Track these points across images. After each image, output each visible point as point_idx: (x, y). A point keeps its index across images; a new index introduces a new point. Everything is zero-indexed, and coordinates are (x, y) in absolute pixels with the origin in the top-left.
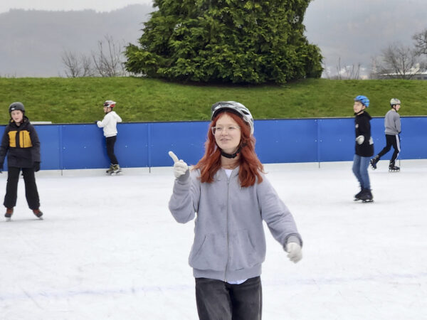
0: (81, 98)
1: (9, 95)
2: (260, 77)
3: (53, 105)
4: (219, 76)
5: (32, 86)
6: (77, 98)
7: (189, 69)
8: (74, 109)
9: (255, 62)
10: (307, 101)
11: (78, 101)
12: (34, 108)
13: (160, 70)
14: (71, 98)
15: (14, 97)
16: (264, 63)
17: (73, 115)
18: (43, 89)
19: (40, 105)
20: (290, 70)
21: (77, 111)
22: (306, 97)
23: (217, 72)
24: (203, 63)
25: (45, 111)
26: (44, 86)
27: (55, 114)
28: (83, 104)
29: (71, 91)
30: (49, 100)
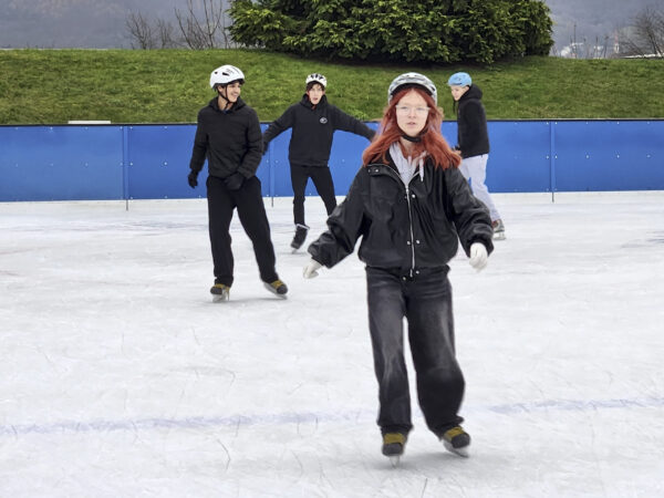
0: (160, 84)
1: (41, 78)
2: (451, 52)
3: (114, 93)
4: (384, 50)
5: (79, 62)
6: (152, 83)
7: (336, 38)
8: (147, 101)
9: (444, 28)
10: (528, 92)
11: (153, 88)
12: (83, 99)
13: (288, 39)
14: (142, 82)
15: (50, 80)
16: (458, 30)
17: (145, 111)
18: (97, 68)
19: (92, 93)
20: (500, 41)
21: (152, 105)
22: (527, 86)
23: (381, 43)
24: (357, 29)
25: (100, 103)
26: (98, 64)
27: (116, 109)
28: (163, 93)
29: (141, 72)
30: (106, 87)
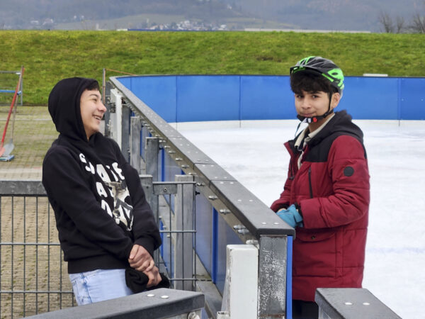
0: (413, 53)
1: (345, 49)
3: (386, 58)
5: (366, 40)
6: (408, 53)
8: (406, 64)
11: (410, 56)
12: (369, 61)
14: (403, 52)
15: (350, 50)
17: (405, 69)
18: (377, 44)
19: (374, 58)
21: (409, 66)
25: (379, 64)
26: (377, 42)
27: (388, 67)
28: (415, 59)
29: (402, 47)
30: (382, 55)
